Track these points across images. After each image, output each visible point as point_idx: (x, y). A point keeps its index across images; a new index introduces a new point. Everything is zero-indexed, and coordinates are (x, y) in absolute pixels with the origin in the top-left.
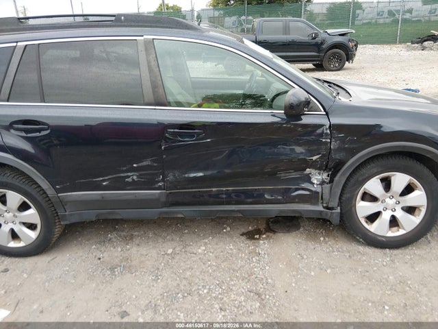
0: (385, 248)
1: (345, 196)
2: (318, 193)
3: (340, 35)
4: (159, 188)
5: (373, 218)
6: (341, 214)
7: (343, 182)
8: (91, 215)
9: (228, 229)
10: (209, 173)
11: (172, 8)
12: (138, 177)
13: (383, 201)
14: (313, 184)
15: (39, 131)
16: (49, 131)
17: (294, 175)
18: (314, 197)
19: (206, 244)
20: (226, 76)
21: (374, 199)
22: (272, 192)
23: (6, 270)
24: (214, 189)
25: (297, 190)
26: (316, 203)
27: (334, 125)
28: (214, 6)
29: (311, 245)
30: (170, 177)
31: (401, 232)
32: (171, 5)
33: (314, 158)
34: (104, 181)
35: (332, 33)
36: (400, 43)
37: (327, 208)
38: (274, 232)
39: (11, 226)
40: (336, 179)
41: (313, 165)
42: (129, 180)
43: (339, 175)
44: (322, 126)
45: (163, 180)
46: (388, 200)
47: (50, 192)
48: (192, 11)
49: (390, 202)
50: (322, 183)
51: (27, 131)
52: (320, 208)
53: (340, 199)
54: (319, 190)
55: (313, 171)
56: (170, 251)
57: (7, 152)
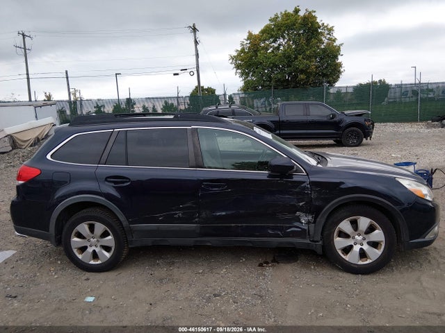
0: (358, 274)
1: (326, 233)
2: (305, 230)
3: (357, 115)
4: (196, 223)
5: (347, 250)
6: (323, 247)
7: (323, 223)
8: (149, 241)
9: (244, 260)
10: (229, 213)
11: (207, 90)
12: (183, 214)
13: (354, 238)
14: (302, 223)
15: (123, 182)
16: (129, 183)
17: (288, 216)
18: (303, 233)
19: (226, 268)
20: (253, 150)
21: (347, 236)
22: (273, 229)
23: (88, 279)
24: (233, 225)
25: (291, 227)
26: (304, 238)
27: (312, 182)
28: (245, 91)
29: (304, 271)
30: (204, 215)
31: (369, 261)
32: (206, 87)
33: (301, 204)
34: (161, 216)
35: (350, 114)
36: (421, 121)
37: (313, 241)
38: (278, 263)
39: (94, 248)
40: (318, 220)
41: (301, 209)
42: (176, 216)
43: (320, 216)
44: (304, 182)
45: (198, 217)
46: (356, 237)
47: (125, 223)
48: (225, 95)
49: (359, 238)
50: (308, 223)
51: (115, 183)
52: (308, 241)
53: (321, 235)
54: (306, 228)
55: (302, 214)
56: (201, 271)
57: (101, 196)
